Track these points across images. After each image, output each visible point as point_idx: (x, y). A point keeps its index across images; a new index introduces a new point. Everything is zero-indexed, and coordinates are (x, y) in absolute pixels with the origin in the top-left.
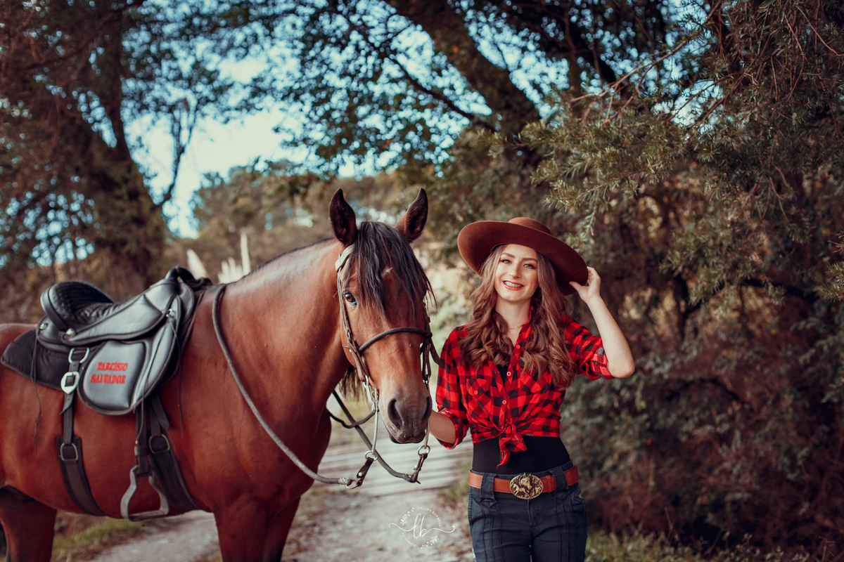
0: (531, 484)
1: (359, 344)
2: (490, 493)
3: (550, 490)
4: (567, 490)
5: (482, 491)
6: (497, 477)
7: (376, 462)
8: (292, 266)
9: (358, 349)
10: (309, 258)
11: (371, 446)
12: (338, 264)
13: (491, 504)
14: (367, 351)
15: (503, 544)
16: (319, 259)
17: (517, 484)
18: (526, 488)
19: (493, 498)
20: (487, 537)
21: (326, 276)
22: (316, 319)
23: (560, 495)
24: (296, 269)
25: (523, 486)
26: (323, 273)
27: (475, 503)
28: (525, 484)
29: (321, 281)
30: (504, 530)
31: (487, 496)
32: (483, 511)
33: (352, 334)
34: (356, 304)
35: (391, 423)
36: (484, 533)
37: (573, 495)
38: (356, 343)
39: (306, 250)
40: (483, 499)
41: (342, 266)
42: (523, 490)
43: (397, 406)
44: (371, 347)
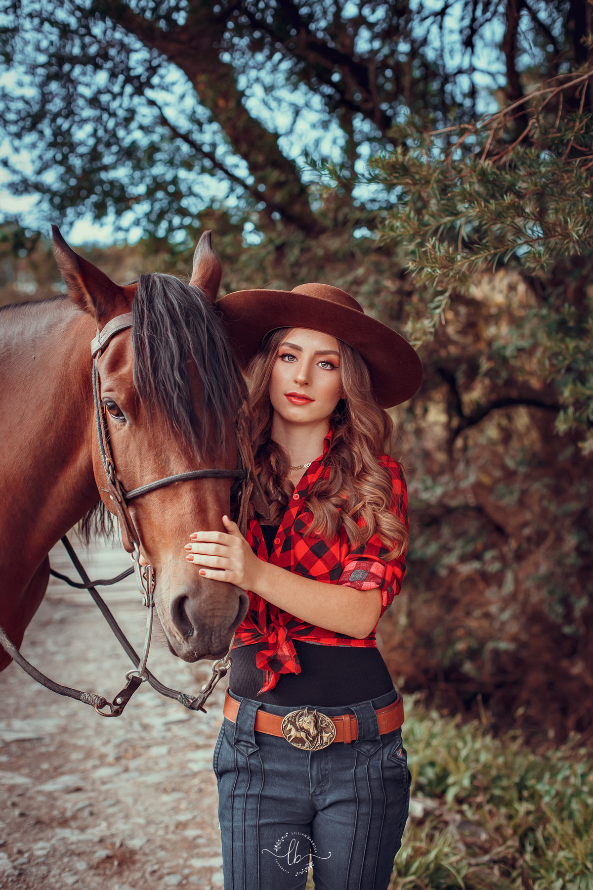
0: (316, 726)
1: (127, 487)
2: (249, 734)
3: (348, 739)
4: (376, 741)
5: (238, 728)
6: (262, 708)
7: (145, 685)
8: (17, 329)
9: (124, 495)
10: (45, 321)
11: (139, 660)
12: (95, 345)
13: (251, 750)
14: (141, 500)
15: (263, 821)
16: (63, 325)
17: (294, 724)
18: (307, 732)
19: (253, 741)
20: (239, 804)
21: (75, 357)
22: (51, 424)
23: (365, 748)
24: (22, 334)
25: (302, 729)
26: (70, 352)
27: (226, 744)
28: (305, 726)
29: (66, 364)
30: (266, 797)
31: (244, 737)
32: (236, 761)
33: (115, 469)
34: (124, 421)
35: (175, 630)
36: (234, 797)
37: (387, 750)
38: (121, 483)
39: (42, 306)
40: (238, 741)
41: (103, 349)
42: (303, 735)
43: (190, 608)
44: (148, 497)
